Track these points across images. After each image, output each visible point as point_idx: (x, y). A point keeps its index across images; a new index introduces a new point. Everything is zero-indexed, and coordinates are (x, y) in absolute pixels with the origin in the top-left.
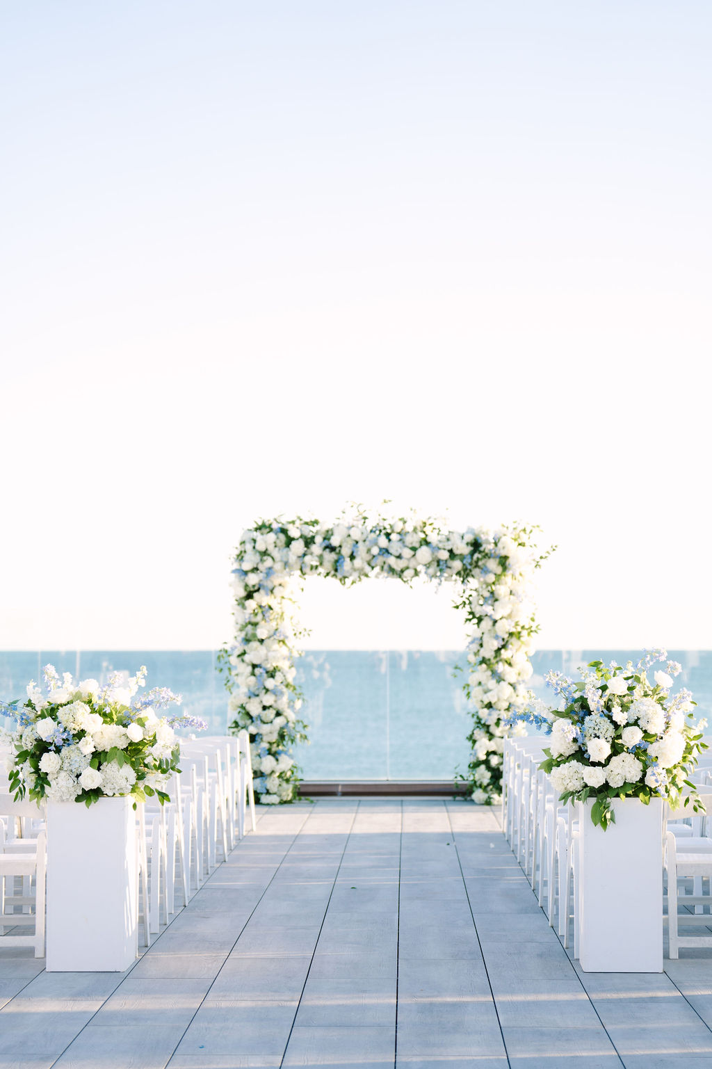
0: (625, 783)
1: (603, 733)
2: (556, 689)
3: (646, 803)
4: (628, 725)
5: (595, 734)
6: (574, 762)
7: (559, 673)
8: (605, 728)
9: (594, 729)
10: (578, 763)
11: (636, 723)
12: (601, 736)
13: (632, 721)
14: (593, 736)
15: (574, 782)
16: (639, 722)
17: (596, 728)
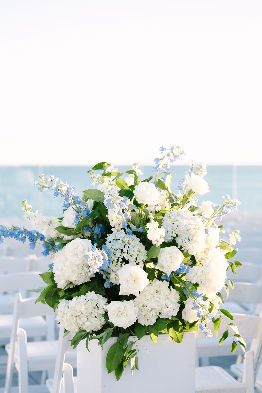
0: (158, 319)
1: (135, 257)
2: (67, 199)
3: (178, 341)
4: (165, 245)
5: (124, 259)
6: (91, 295)
7: (53, 178)
8: (136, 249)
9: (122, 251)
10: (96, 296)
11: (173, 243)
12: (132, 260)
13: (170, 239)
14: (121, 260)
15: (93, 320)
16: (178, 240)
17: (125, 250)
